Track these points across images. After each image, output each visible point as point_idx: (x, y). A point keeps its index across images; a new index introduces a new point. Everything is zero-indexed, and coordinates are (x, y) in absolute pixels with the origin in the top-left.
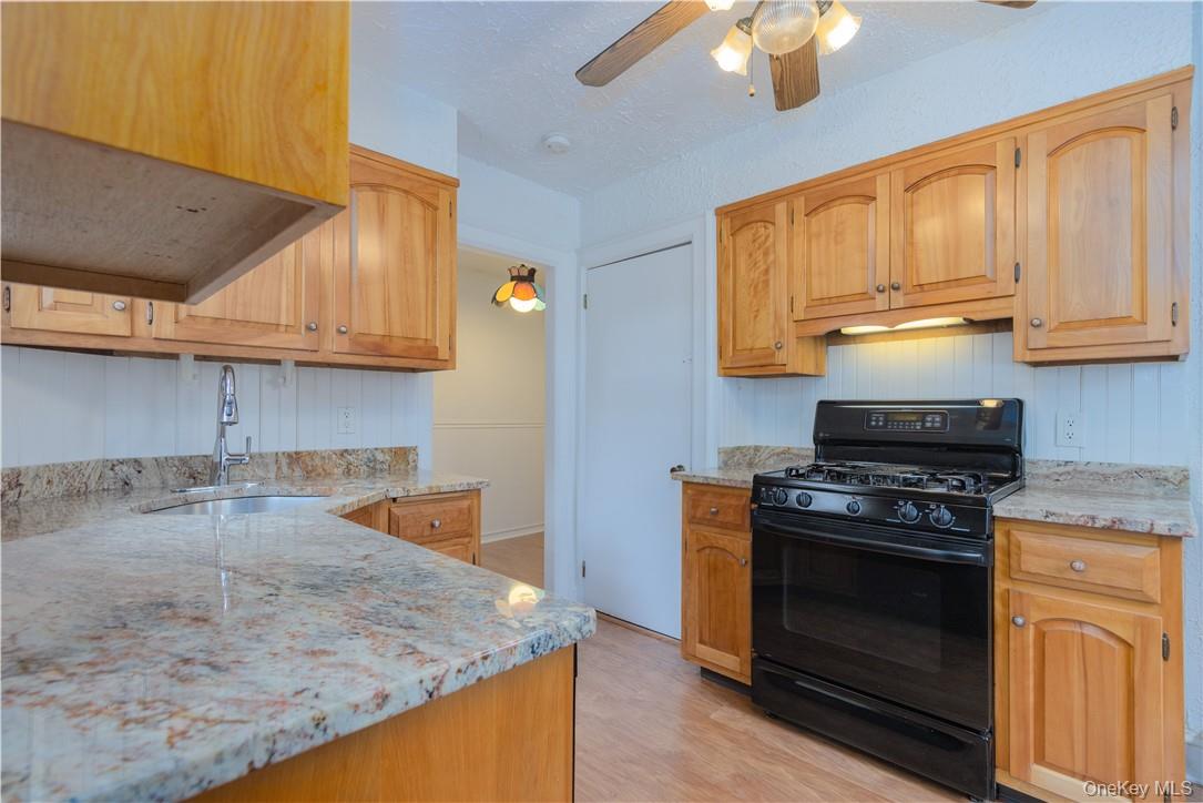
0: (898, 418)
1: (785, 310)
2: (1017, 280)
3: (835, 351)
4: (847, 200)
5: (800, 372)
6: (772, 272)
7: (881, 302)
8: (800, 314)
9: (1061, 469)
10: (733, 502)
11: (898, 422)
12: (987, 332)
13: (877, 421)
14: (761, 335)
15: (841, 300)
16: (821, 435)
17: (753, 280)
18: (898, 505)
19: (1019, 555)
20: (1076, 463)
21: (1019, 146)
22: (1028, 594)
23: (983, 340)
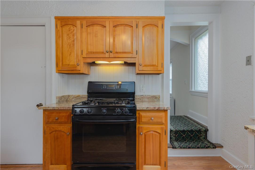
0: (110, 86)
1: (80, 54)
2: (137, 54)
3: (93, 68)
4: (98, 25)
5: (84, 73)
6: (75, 42)
7: (107, 55)
8: (84, 55)
9: (141, 97)
10: (64, 114)
11: (110, 87)
12: (128, 66)
13: (105, 87)
14: (72, 61)
15: (96, 53)
16: (90, 91)
17: (69, 43)
18: (116, 110)
19: (141, 118)
20: (144, 95)
21: (137, 23)
22: (143, 127)
23: (127, 68)
